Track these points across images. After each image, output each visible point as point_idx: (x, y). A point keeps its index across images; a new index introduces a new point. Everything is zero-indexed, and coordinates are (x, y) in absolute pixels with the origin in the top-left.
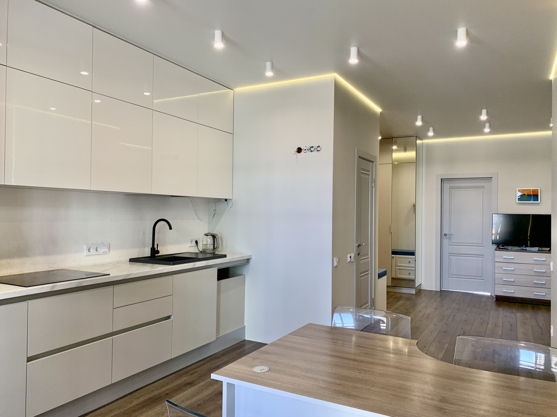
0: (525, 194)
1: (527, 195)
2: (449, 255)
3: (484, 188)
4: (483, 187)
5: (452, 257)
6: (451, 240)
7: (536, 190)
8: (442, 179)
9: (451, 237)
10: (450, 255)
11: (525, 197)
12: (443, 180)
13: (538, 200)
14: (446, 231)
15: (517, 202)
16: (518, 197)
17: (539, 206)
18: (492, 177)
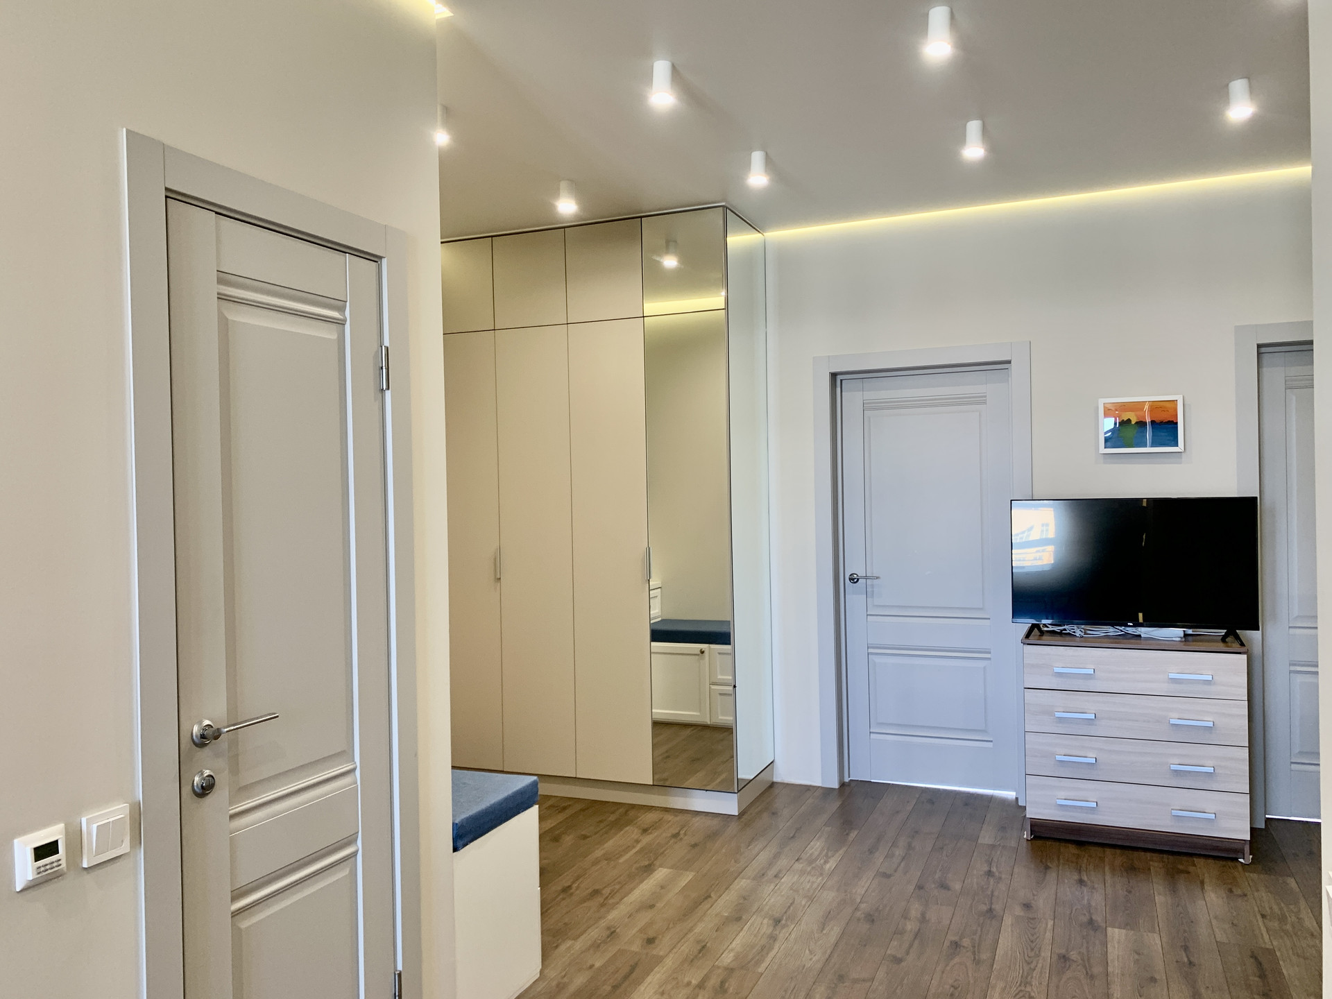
0: (1129, 420)
1: (1137, 423)
2: (870, 650)
3: (985, 403)
4: (981, 400)
5: (877, 659)
6: (872, 596)
7: (1168, 405)
8: (834, 376)
9: (872, 586)
10: (872, 654)
11: (1130, 433)
12: (839, 378)
13: (1176, 445)
14: (854, 565)
15: (1103, 450)
16: (1106, 433)
17: (1181, 463)
18: (1009, 362)
